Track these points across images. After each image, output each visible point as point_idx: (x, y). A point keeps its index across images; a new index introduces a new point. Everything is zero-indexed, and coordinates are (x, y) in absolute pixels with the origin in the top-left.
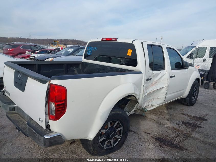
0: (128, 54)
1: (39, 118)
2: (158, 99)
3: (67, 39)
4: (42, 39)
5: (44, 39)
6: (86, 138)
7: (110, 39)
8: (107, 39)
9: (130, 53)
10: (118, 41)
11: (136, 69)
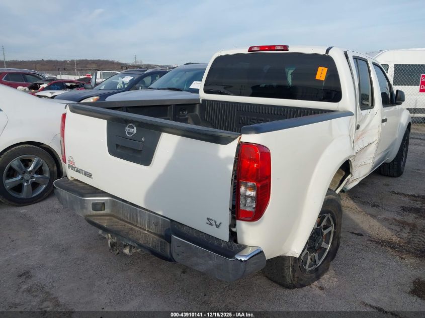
0: (318, 77)
1: (208, 219)
2: (361, 165)
3: (84, 59)
4: (31, 60)
5: (34, 61)
6: (287, 253)
7: (272, 48)
8: (262, 48)
9: (322, 73)
10: (291, 50)
11: (339, 107)
